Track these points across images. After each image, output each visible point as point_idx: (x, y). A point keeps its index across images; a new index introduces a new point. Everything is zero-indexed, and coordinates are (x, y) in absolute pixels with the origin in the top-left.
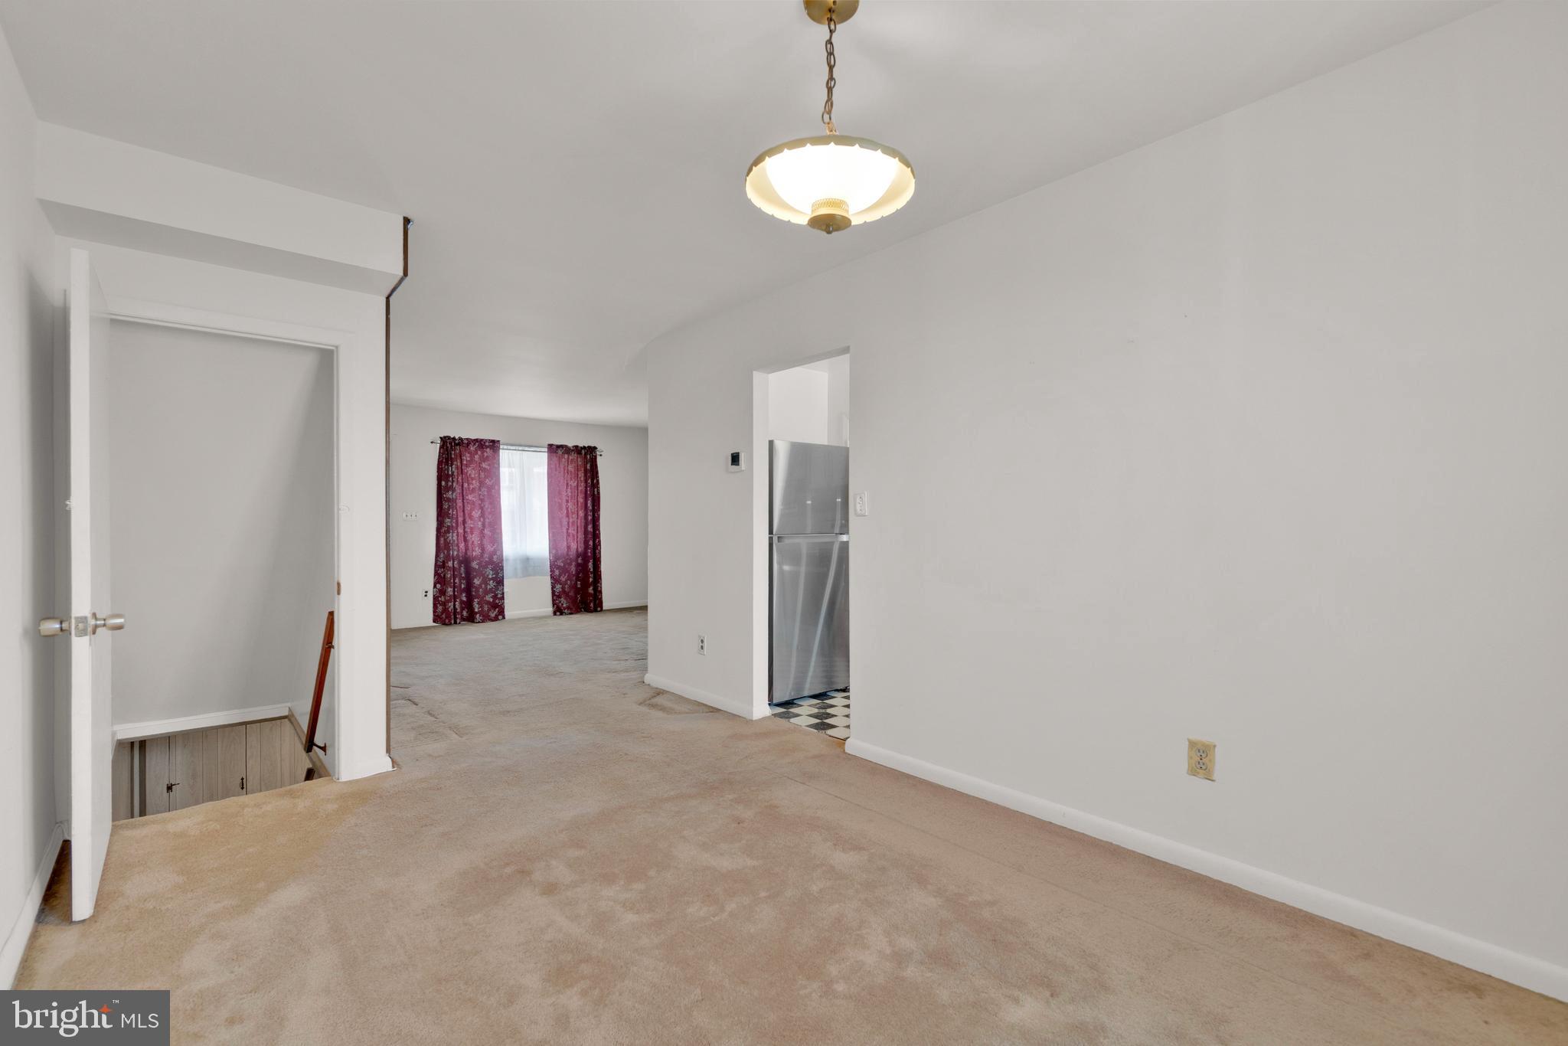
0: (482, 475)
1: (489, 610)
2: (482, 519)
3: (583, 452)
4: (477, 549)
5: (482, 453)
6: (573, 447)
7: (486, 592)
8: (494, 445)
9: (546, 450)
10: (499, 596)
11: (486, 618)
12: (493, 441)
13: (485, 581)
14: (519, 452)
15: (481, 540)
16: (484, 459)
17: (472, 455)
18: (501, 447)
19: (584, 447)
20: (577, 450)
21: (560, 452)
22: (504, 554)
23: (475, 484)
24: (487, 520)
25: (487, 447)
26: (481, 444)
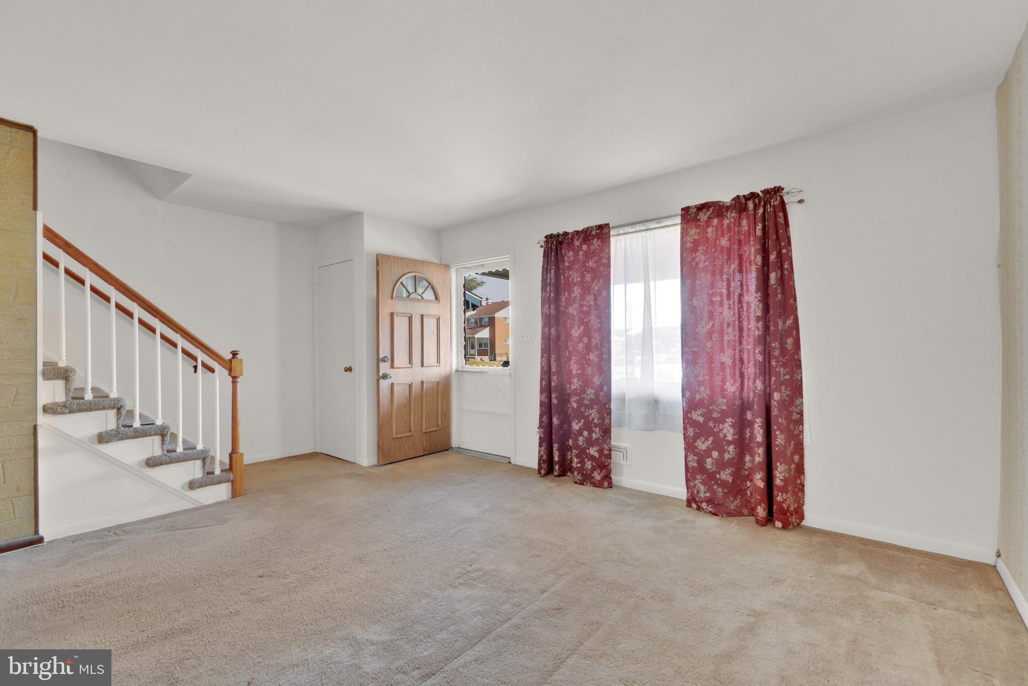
0: (588, 277)
1: (593, 469)
2: (585, 340)
3: (750, 205)
4: (575, 380)
5: (589, 247)
6: (732, 200)
7: (590, 442)
8: (602, 232)
9: (678, 220)
10: (606, 452)
11: (586, 479)
12: (600, 227)
13: (588, 426)
14: (640, 234)
15: (582, 368)
16: (588, 255)
17: (577, 251)
18: (612, 233)
19: (753, 195)
20: (740, 204)
21: (703, 216)
22: (615, 390)
23: (577, 291)
24: (594, 341)
25: (593, 237)
26: (586, 235)
